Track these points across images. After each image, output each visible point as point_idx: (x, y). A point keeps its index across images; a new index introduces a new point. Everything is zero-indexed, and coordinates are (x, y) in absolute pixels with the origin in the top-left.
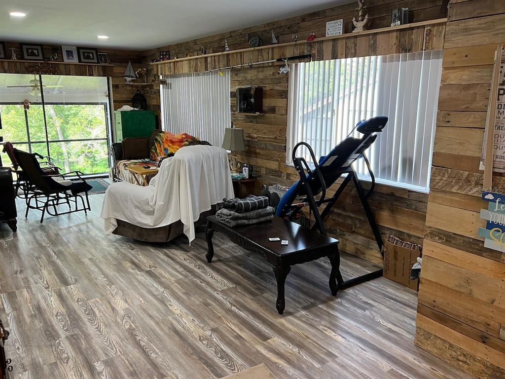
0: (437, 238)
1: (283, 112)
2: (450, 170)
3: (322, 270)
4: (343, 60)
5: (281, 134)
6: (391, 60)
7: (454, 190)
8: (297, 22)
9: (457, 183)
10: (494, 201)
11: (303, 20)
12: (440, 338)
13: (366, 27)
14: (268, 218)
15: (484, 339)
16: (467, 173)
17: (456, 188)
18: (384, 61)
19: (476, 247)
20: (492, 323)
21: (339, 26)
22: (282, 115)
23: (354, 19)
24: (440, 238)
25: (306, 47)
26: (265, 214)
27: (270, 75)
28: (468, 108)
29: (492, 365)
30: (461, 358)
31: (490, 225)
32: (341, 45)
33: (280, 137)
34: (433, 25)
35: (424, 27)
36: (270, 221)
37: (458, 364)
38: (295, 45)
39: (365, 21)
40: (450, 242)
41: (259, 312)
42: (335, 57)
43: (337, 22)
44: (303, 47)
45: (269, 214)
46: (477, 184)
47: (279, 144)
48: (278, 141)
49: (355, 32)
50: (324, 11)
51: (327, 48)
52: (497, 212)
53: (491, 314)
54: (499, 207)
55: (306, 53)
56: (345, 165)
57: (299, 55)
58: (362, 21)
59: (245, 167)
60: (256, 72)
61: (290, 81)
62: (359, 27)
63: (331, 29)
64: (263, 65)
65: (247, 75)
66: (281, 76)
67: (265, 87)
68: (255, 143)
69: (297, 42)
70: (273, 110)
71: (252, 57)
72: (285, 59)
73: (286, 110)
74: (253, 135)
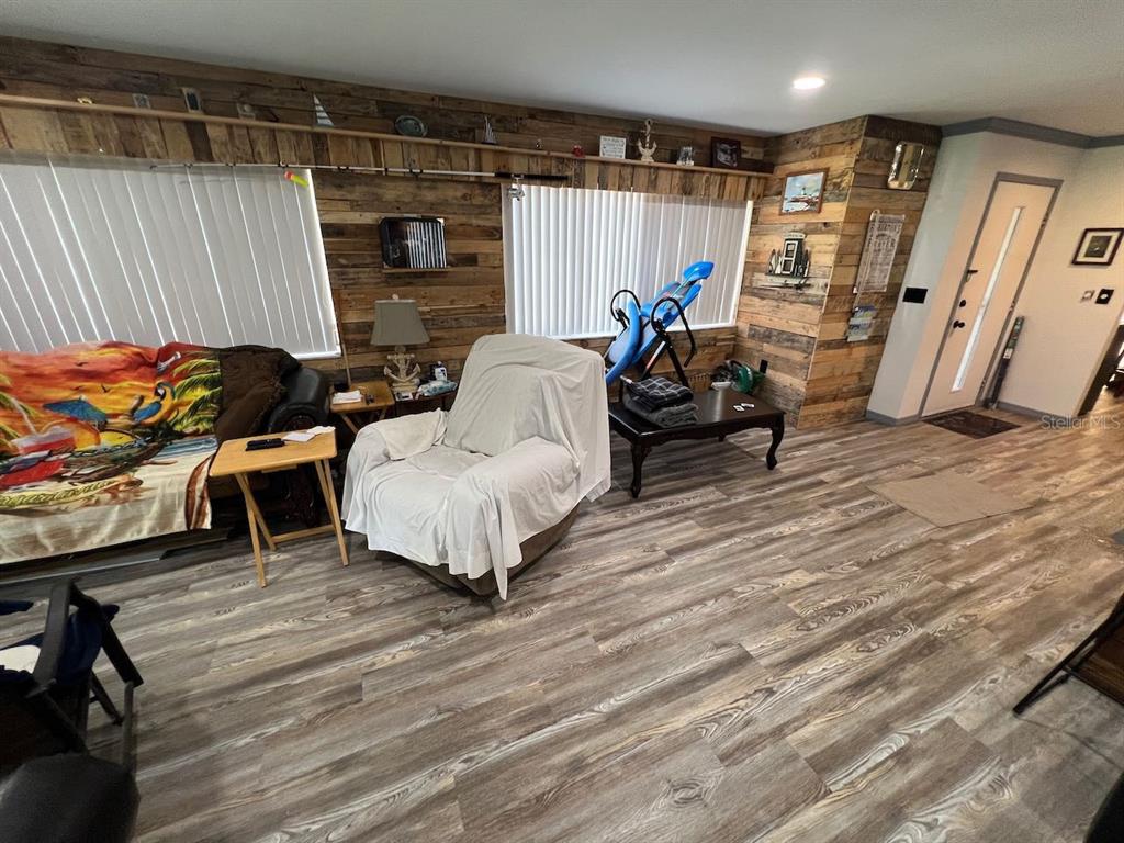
2: (837, 297)
7: (837, 311)
16: (845, 297)
17: (838, 308)
19: (841, 344)
20: (840, 386)
21: (621, 147)
23: (640, 144)
24: (824, 347)
27: (456, 198)
28: (851, 251)
29: (836, 410)
32: (613, 172)
33: (493, 303)
37: (820, 423)
38: (532, 156)
39: (653, 150)
40: (829, 347)
42: (603, 186)
43: (617, 141)
44: (548, 162)
46: (848, 303)
47: (491, 316)
48: (490, 310)
51: (592, 172)
53: (840, 382)
57: (543, 174)
58: (650, 148)
59: (441, 366)
60: (410, 187)
61: (506, 213)
62: (647, 156)
63: (608, 148)
64: (449, 178)
65: (380, 191)
66: (487, 202)
67: (445, 219)
68: (427, 322)
69: (545, 153)
70: (472, 260)
71: (415, 156)
72: (518, 176)
73: (502, 260)
74: (421, 309)
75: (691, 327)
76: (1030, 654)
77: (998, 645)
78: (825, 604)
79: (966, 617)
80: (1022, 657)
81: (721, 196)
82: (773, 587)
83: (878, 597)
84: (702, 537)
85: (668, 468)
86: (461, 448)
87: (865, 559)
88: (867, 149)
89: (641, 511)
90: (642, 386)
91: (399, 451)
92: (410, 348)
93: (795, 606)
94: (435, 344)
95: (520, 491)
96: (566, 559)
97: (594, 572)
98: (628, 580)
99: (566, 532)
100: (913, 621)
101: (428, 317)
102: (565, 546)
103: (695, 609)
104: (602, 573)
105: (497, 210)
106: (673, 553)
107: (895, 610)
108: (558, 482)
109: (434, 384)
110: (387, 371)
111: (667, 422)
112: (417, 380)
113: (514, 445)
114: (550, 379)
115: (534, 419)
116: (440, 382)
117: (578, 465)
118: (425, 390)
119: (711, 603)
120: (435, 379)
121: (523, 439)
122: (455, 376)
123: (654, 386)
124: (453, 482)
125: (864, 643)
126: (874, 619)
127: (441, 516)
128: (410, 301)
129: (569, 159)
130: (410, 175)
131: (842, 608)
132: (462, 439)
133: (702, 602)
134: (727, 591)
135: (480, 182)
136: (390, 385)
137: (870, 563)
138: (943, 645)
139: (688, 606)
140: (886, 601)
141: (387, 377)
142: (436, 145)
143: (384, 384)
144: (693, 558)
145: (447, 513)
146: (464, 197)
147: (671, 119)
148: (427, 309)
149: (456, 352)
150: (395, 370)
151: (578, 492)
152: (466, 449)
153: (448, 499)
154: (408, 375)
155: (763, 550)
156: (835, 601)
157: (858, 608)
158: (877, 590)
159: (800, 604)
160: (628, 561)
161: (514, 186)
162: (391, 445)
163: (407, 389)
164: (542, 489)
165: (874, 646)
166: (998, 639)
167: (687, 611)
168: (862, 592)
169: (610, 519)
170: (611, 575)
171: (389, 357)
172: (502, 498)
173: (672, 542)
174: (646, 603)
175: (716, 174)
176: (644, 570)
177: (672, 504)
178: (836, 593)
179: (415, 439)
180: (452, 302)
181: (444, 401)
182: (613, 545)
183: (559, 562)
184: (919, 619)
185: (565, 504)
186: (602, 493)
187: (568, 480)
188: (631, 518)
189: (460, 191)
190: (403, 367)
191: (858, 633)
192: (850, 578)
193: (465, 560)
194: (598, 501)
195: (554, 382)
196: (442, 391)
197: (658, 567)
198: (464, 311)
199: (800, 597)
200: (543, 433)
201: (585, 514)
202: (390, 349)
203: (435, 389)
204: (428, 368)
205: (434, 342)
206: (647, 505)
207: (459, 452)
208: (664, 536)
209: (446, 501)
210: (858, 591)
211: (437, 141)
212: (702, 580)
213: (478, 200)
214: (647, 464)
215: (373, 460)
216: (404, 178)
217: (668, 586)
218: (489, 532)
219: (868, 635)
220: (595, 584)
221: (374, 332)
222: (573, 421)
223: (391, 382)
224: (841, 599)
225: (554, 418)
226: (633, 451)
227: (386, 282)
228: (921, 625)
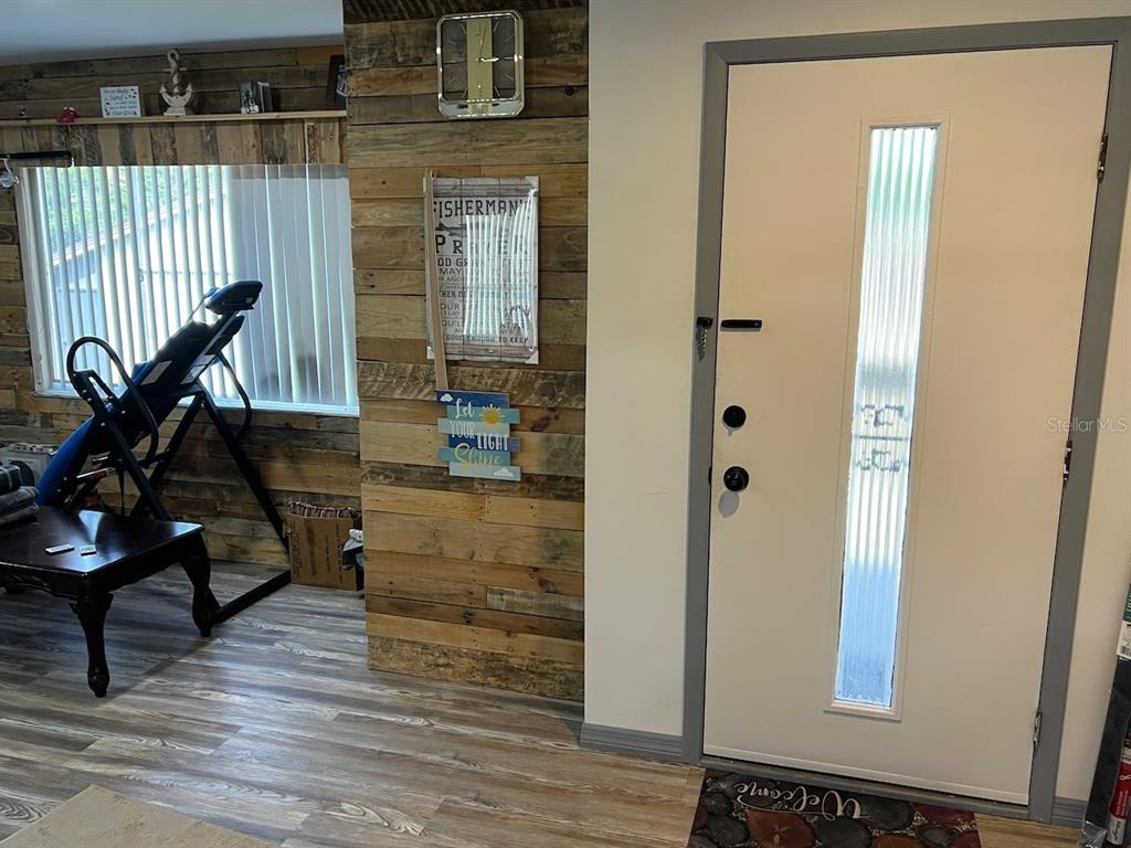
0: (381, 477)
1: (12, 276)
2: (386, 364)
3: (167, 601)
4: (148, 169)
5: (12, 326)
6: (250, 175)
7: (396, 396)
8: (24, 77)
9: (399, 384)
10: (453, 403)
11: (38, 75)
12: (407, 642)
13: (192, 108)
14: (27, 511)
15: (468, 619)
16: (411, 366)
17: (399, 391)
18: (235, 175)
19: (440, 479)
20: (475, 589)
21: (133, 100)
22: (10, 281)
23: (163, 90)
24: (386, 477)
25: (54, 134)
26: (17, 503)
28: (397, 264)
29: (484, 653)
30: (441, 661)
31: (454, 441)
32: (140, 140)
33: (10, 331)
34: (319, 120)
35: (302, 121)
36: (32, 518)
37: (439, 672)
38: (25, 128)
39: (188, 96)
40: (402, 479)
41: (48, 707)
42: (129, 160)
43: (127, 92)
44: (47, 134)
45: (27, 502)
46: (427, 381)
47: (10, 349)
48: (7, 341)
49: (169, 115)
50: (88, 63)
51: (109, 141)
52: (460, 418)
53: (472, 576)
54: (461, 412)
55: (56, 147)
56: (187, 380)
57: (38, 150)
58: (182, 94)
62: (177, 107)
63: (113, 104)
69: (24, 122)
72: (4, 156)
73: (20, 271)
105: (7, 202)
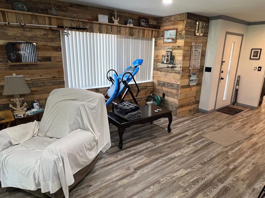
12: (182, 111)
16: (187, 70)
21: (106, 19)
23: (113, 18)
24: (183, 88)
28: (187, 56)
29: (189, 109)
30: (185, 113)
38: (72, 20)
46: (189, 72)
47: (58, 81)
48: (57, 78)
49: (115, 24)
58: (117, 19)
59: (36, 102)
60: (20, 31)
61: (62, 41)
62: (116, 22)
63: (101, 19)
64: (38, 27)
65: (6, 32)
66: (54, 37)
67: (36, 43)
68: (29, 84)
69: (77, 19)
70: (49, 59)
71: (22, 19)
72: (67, 27)
73: (61, 59)
74: (26, 79)
75: (137, 82)
76: (255, 187)
77: (246, 186)
78: (191, 181)
79: (235, 177)
80: (252, 188)
81: (143, 36)
82: (173, 177)
83: (208, 175)
84: (147, 162)
85: (132, 136)
86: (46, 137)
87: (203, 162)
88: (188, 23)
89: (123, 154)
90: (120, 106)
91: (16, 141)
92: (21, 96)
93: (182, 183)
94: (34, 93)
95: (72, 152)
96: (94, 178)
97: (106, 182)
98: (120, 183)
99: (93, 167)
100: (220, 182)
101: (30, 82)
102: (94, 172)
103: (146, 190)
104: (109, 182)
105: (58, 39)
106: (137, 169)
107: (214, 179)
108: (88, 146)
109: (33, 110)
110: (11, 106)
111: (131, 118)
112: (25, 109)
113: (69, 133)
114: (83, 105)
115: (77, 122)
116: (36, 109)
117: (96, 139)
118: (29, 113)
119: (152, 187)
120: (33, 108)
121: (73, 130)
122: (42, 106)
123: (125, 105)
124: (42, 152)
125: (205, 193)
126: (207, 184)
127: (37, 168)
128: (21, 76)
129: (86, 22)
130: (20, 26)
131: (197, 181)
132: (46, 132)
133: (148, 187)
134: (157, 181)
135: (51, 29)
136: (12, 112)
137: (205, 163)
138: (230, 189)
139: (143, 190)
140: (211, 176)
141: (11, 108)
142: (31, 15)
143: (9, 112)
144: (144, 170)
145: (40, 166)
146: (44, 35)
147: (124, 10)
148: (30, 79)
149: (43, 96)
150: (15, 105)
151: (97, 149)
152: (48, 137)
153: (40, 159)
154: (21, 107)
155: (169, 163)
156: (195, 179)
157: (202, 180)
158: (208, 172)
159: (183, 182)
160: (119, 175)
161: (65, 31)
162: (12, 138)
163: (21, 113)
164: (82, 150)
165: (208, 194)
166: (245, 184)
167: (143, 192)
168: (203, 174)
169: (112, 159)
170: (113, 182)
171: (12, 100)
172: (64, 156)
173: (136, 165)
174: (127, 191)
175: (141, 29)
176: (126, 178)
177: (135, 150)
178: (195, 176)
179: (24, 135)
180: (41, 76)
181: (38, 117)
182: (113, 169)
183: (91, 180)
184: (221, 181)
185: (92, 155)
186: (108, 149)
187: (93, 145)
188: (120, 157)
189: (43, 32)
190: (18, 104)
191: (203, 190)
192: (199, 170)
193: (48, 185)
194: (106, 152)
195: (84, 106)
196: (37, 113)
197: (131, 176)
198: (46, 79)
199: (183, 179)
200: (82, 127)
201: (101, 158)
202: (12, 96)
203: (34, 112)
204: (31, 104)
205: (33, 93)
206: (126, 152)
207: (45, 138)
208: (132, 163)
209: (39, 161)
210: (202, 174)
211: (32, 13)
212: (148, 179)
213: (51, 36)
214: (124, 135)
215: (4, 146)
216: (17, 27)
217: (135, 183)
218: (59, 172)
219: (206, 190)
220: (106, 187)
221: (4, 90)
222: (94, 121)
223: (13, 111)
224: (196, 178)
225: (86, 121)
226: (119, 130)
227: (10, 68)
228: (222, 183)
